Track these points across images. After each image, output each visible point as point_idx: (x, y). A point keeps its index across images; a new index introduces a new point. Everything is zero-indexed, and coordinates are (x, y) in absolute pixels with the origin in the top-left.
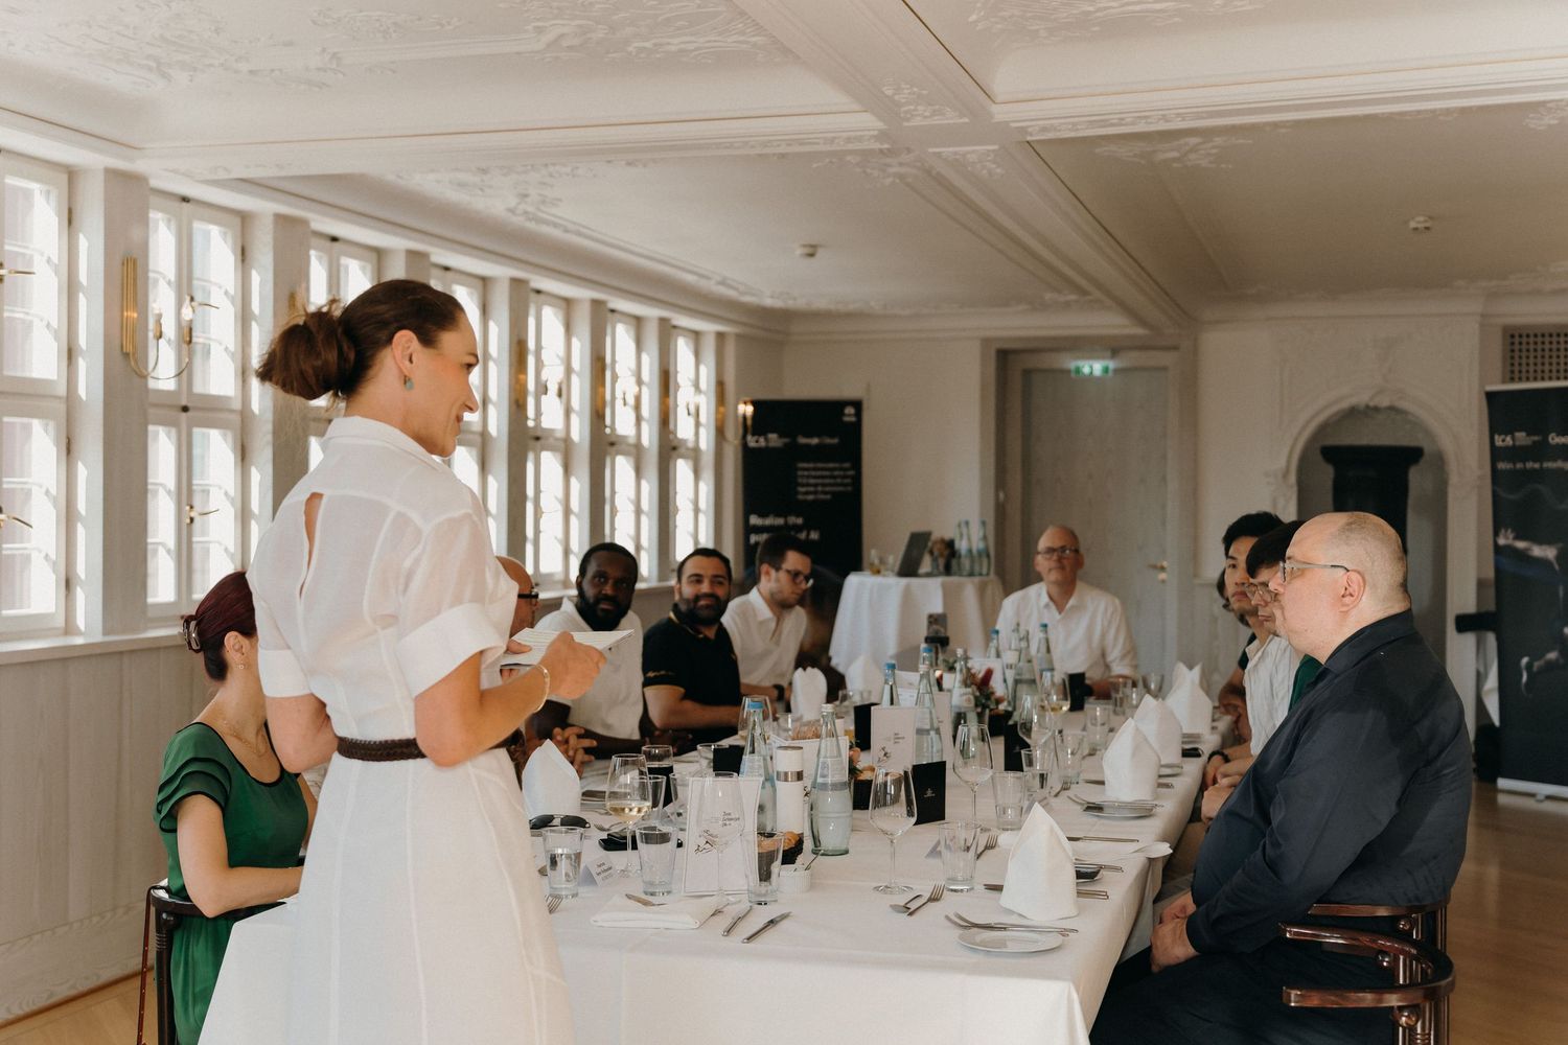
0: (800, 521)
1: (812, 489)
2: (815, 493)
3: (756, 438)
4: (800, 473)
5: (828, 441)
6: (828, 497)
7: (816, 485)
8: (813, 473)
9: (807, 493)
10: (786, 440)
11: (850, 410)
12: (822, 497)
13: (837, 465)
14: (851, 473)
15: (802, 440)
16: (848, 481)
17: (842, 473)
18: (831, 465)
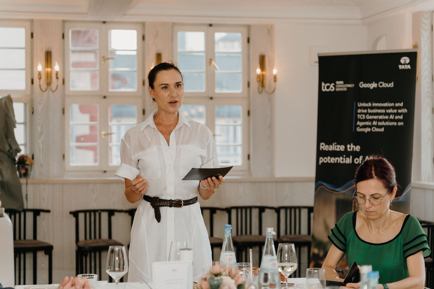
0: (358, 148)
1: (367, 123)
2: (370, 127)
3: (328, 84)
4: (359, 111)
5: (385, 85)
6: (382, 130)
7: (372, 120)
8: (370, 111)
9: (365, 127)
10: (350, 86)
11: (405, 60)
12: (377, 130)
13: (392, 105)
14: (405, 111)
15: (363, 85)
16: (401, 117)
17: (395, 111)
18: (386, 105)
